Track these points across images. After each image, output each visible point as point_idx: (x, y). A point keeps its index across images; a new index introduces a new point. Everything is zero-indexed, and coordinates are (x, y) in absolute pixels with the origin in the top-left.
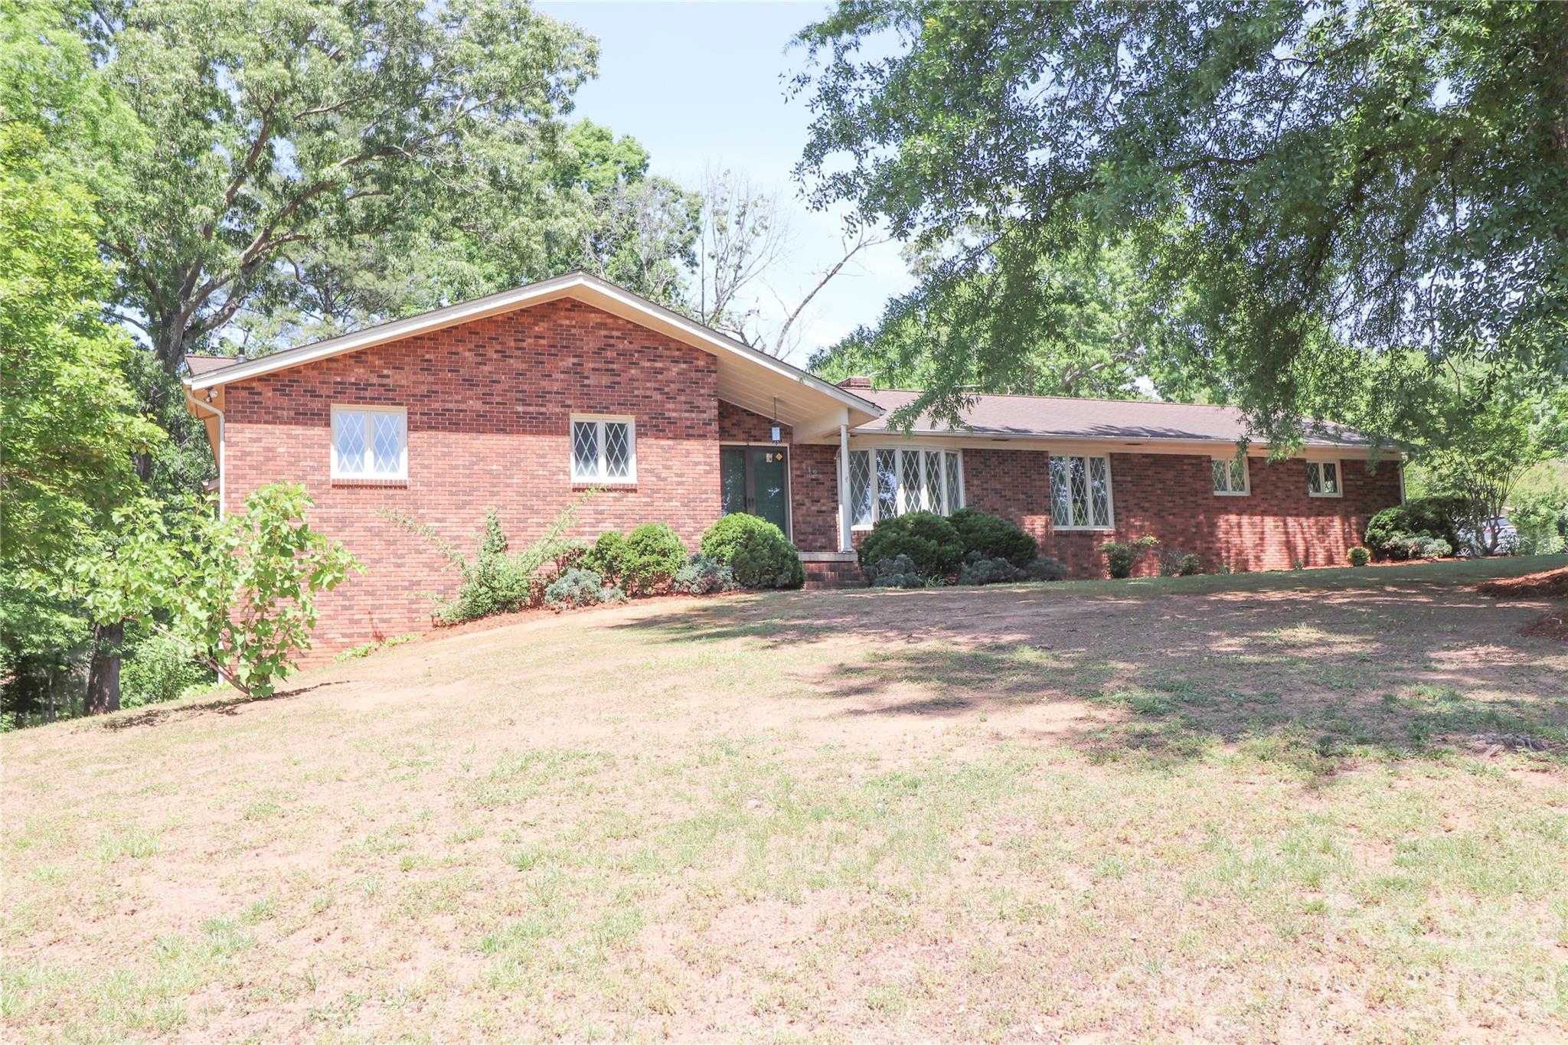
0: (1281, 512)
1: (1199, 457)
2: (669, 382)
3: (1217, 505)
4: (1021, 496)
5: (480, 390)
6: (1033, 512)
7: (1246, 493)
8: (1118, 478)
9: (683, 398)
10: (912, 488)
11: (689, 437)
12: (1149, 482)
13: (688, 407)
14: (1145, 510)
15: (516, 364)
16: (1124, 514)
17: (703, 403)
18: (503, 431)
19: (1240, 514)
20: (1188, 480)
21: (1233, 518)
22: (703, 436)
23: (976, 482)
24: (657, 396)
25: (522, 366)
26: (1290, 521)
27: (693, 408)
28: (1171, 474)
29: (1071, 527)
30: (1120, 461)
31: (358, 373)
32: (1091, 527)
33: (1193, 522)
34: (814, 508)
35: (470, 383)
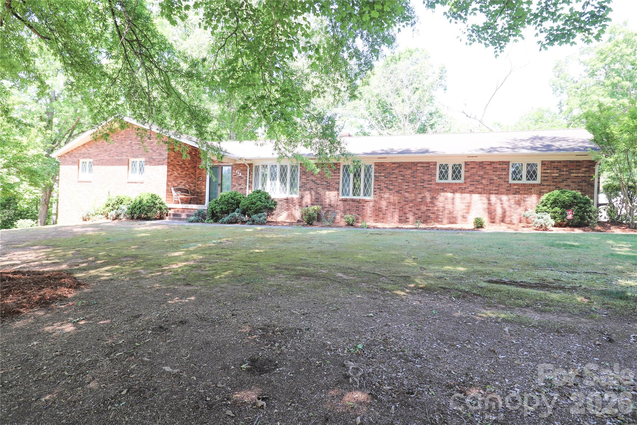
0: (486, 191)
1: (428, 163)
2: (154, 146)
3: (437, 187)
4: (324, 183)
5: (108, 153)
6: (329, 190)
7: (462, 181)
8: (377, 174)
9: (157, 151)
10: (273, 180)
11: (159, 164)
12: (395, 176)
13: (158, 154)
14: (390, 190)
15: (116, 144)
16: (378, 191)
17: (163, 153)
18: (112, 165)
19: (454, 192)
20: (420, 175)
21: (450, 195)
22: (163, 164)
23: (304, 177)
24: (151, 151)
25: (118, 145)
26: (493, 198)
27: (161, 154)
28: (409, 172)
29: (351, 196)
30: (380, 166)
31: (84, 150)
32: (362, 197)
33: (420, 196)
34: (239, 187)
35: (106, 151)
